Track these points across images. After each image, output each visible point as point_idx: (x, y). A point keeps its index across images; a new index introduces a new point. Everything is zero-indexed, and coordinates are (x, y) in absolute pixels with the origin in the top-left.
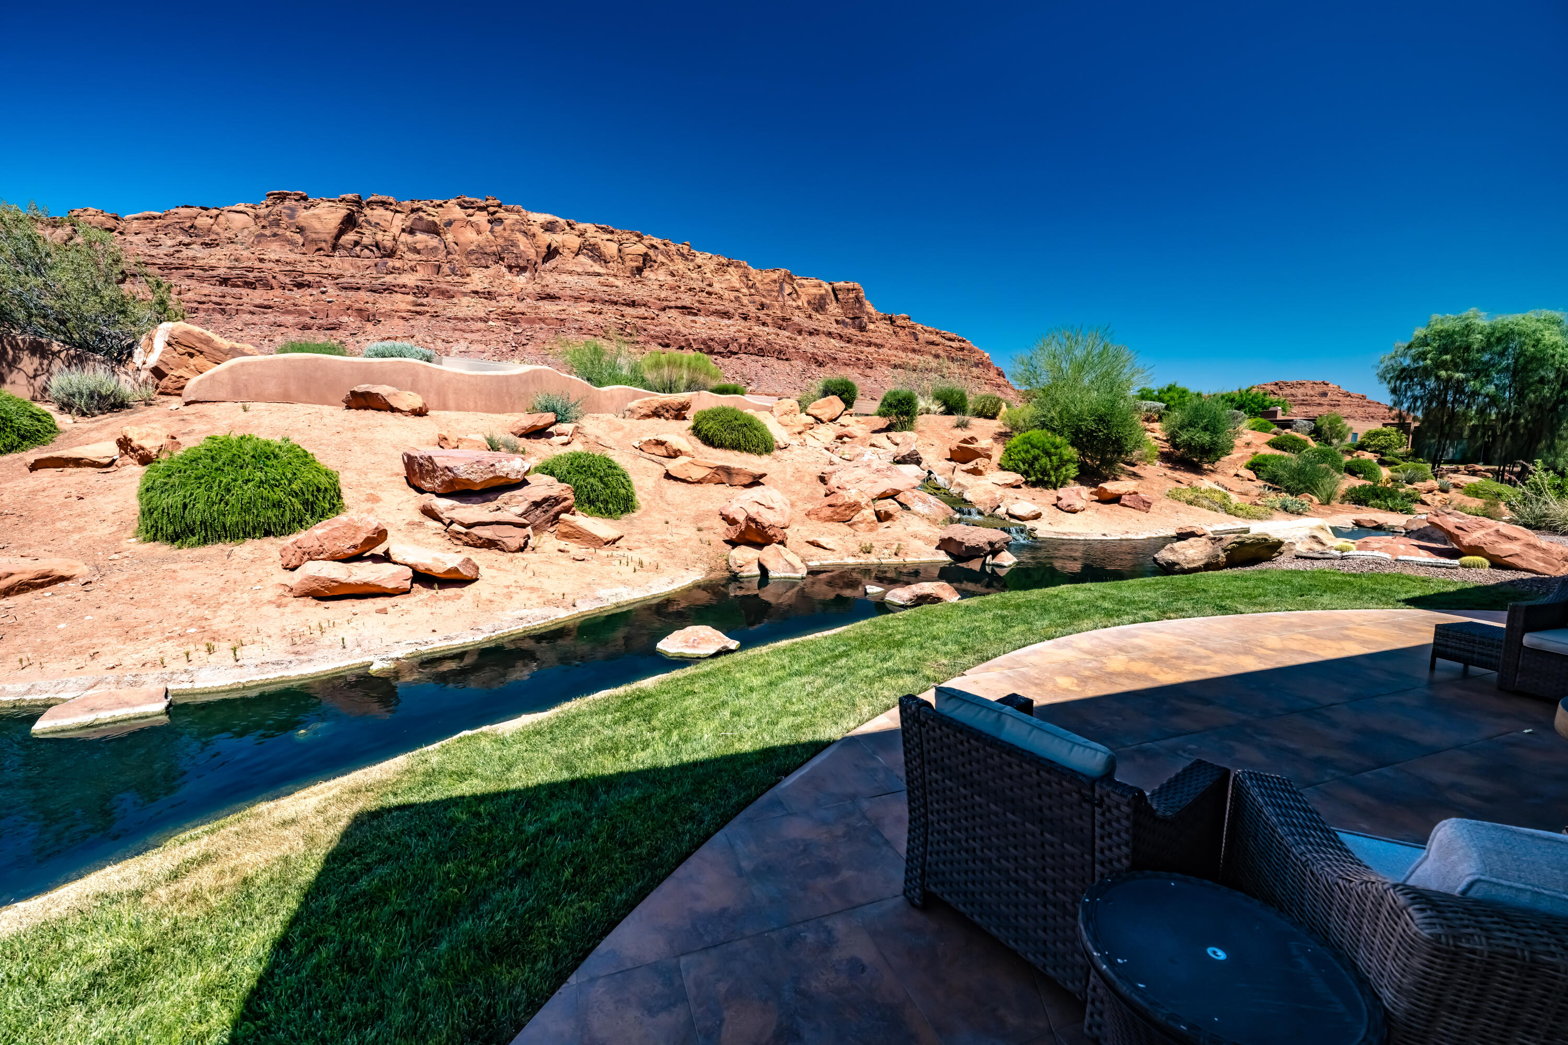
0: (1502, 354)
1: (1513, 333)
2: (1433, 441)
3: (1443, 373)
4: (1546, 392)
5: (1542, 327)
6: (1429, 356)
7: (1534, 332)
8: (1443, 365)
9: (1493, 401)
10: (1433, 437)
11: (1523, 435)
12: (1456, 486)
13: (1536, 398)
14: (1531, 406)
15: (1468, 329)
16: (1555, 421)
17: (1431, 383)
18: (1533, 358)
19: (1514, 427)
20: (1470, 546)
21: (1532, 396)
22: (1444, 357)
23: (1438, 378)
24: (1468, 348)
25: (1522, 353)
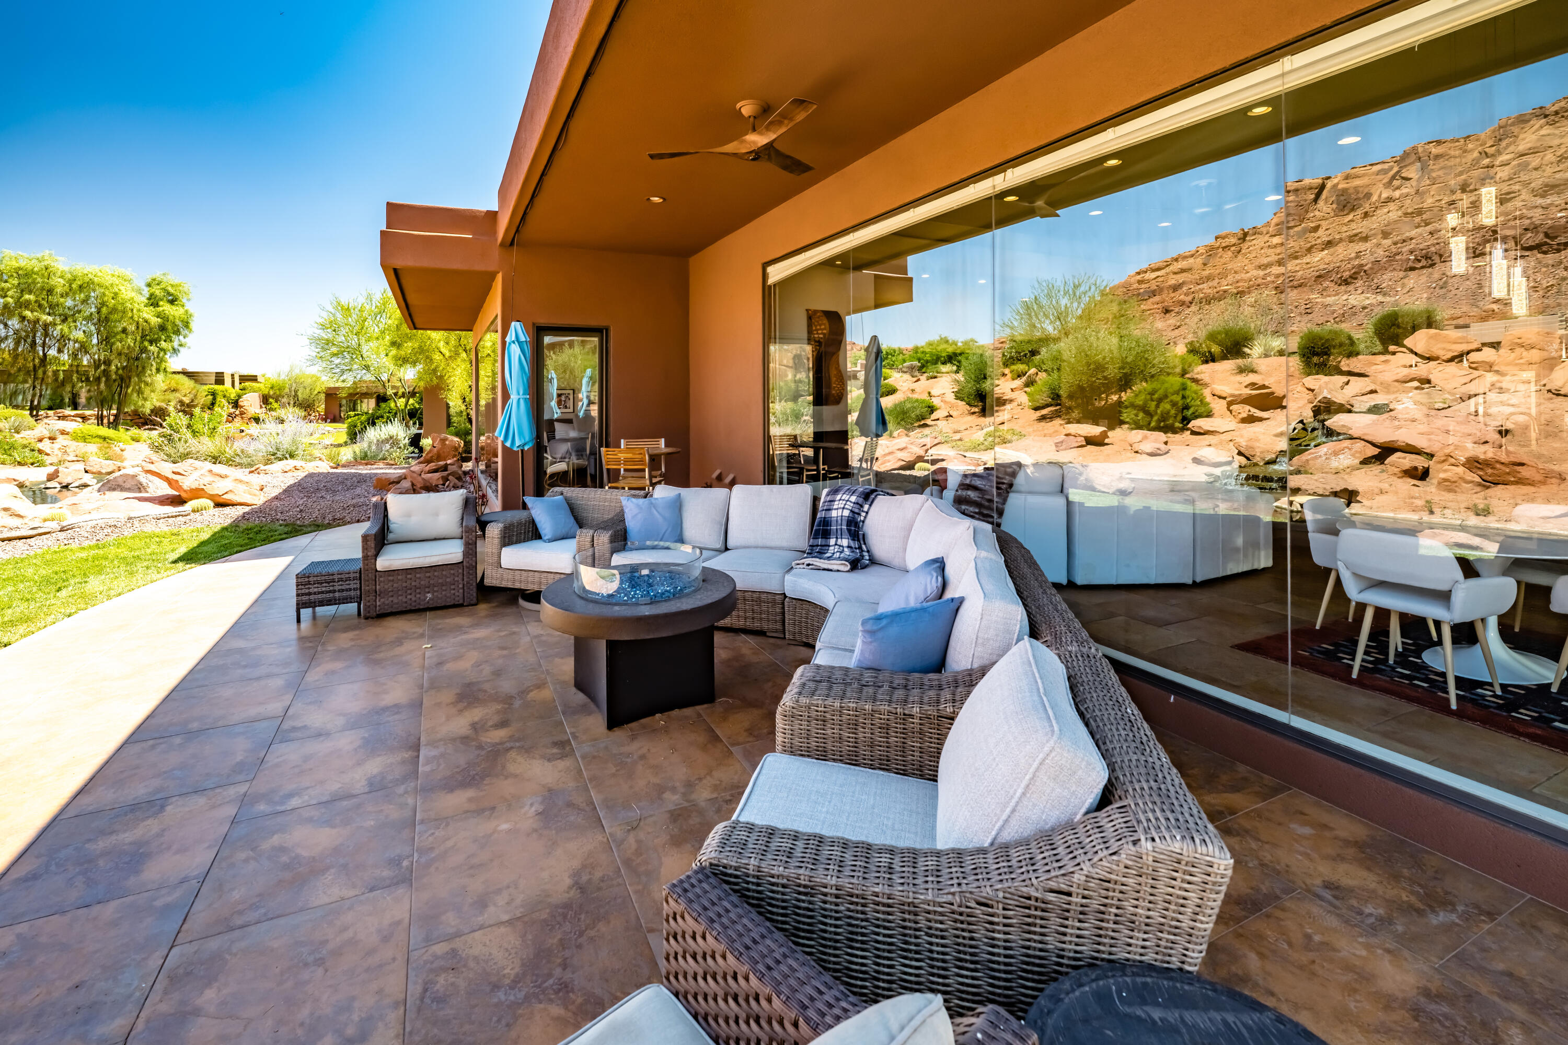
0: (85, 301)
1: (93, 283)
2: (27, 385)
3: (28, 313)
4: (130, 341)
5: (117, 282)
6: (10, 293)
7: (112, 285)
8: (27, 305)
9: (84, 348)
10: (25, 381)
11: (115, 381)
12: (63, 433)
13: (123, 346)
14: (120, 354)
15: (48, 271)
16: (140, 369)
17: (14, 323)
18: (114, 310)
19: (106, 373)
20: (192, 490)
21: (119, 344)
22: (27, 296)
23: (23, 318)
24: (50, 291)
25: (103, 304)
